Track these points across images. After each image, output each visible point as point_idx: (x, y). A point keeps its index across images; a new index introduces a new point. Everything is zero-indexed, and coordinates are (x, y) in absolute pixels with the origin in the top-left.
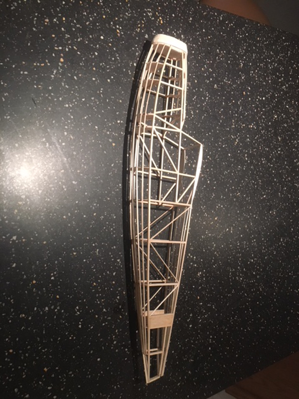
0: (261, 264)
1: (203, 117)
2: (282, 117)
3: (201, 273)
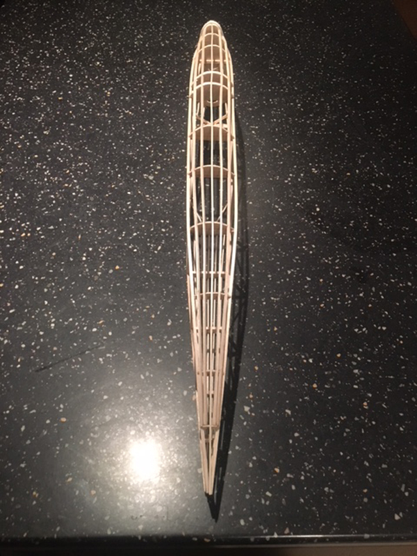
0: (305, 95)
1: (89, 151)
2: (99, 56)
3: (314, 169)
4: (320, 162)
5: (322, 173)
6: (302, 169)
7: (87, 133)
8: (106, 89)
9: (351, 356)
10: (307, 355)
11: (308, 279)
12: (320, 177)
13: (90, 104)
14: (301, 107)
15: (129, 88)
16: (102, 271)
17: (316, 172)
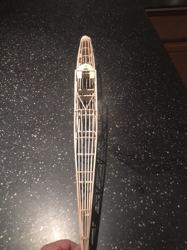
2: (12, 67)
4: (120, 121)
5: (121, 127)
6: (111, 125)
7: (4, 112)
8: (15, 86)
9: (137, 243)
10: (114, 244)
11: (115, 193)
12: (120, 129)
13: (6, 95)
14: (110, 89)
15: (26, 84)
16: (7, 198)
17: (118, 126)
